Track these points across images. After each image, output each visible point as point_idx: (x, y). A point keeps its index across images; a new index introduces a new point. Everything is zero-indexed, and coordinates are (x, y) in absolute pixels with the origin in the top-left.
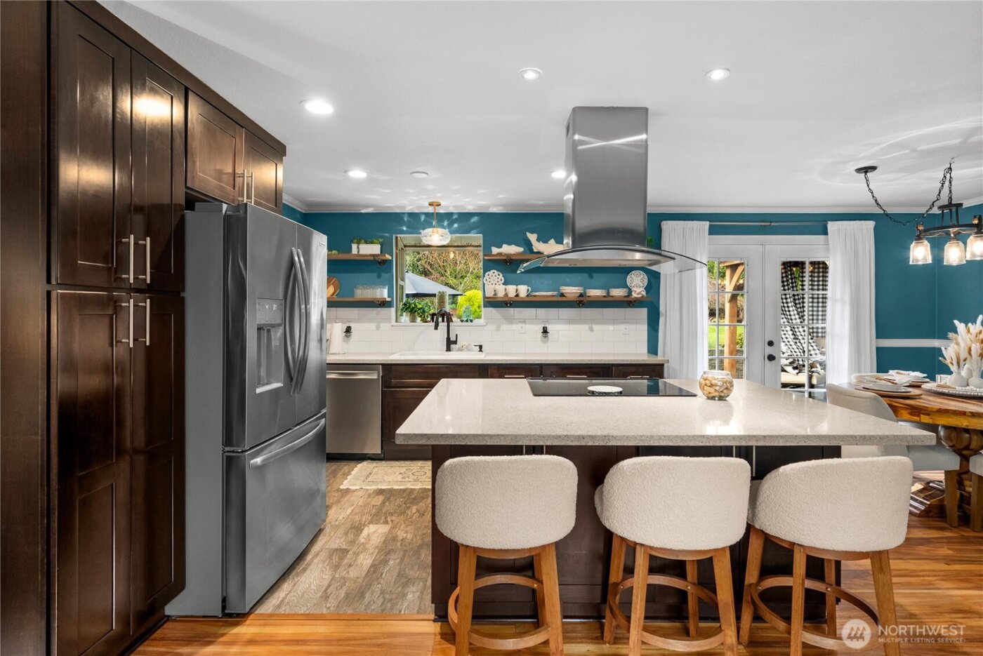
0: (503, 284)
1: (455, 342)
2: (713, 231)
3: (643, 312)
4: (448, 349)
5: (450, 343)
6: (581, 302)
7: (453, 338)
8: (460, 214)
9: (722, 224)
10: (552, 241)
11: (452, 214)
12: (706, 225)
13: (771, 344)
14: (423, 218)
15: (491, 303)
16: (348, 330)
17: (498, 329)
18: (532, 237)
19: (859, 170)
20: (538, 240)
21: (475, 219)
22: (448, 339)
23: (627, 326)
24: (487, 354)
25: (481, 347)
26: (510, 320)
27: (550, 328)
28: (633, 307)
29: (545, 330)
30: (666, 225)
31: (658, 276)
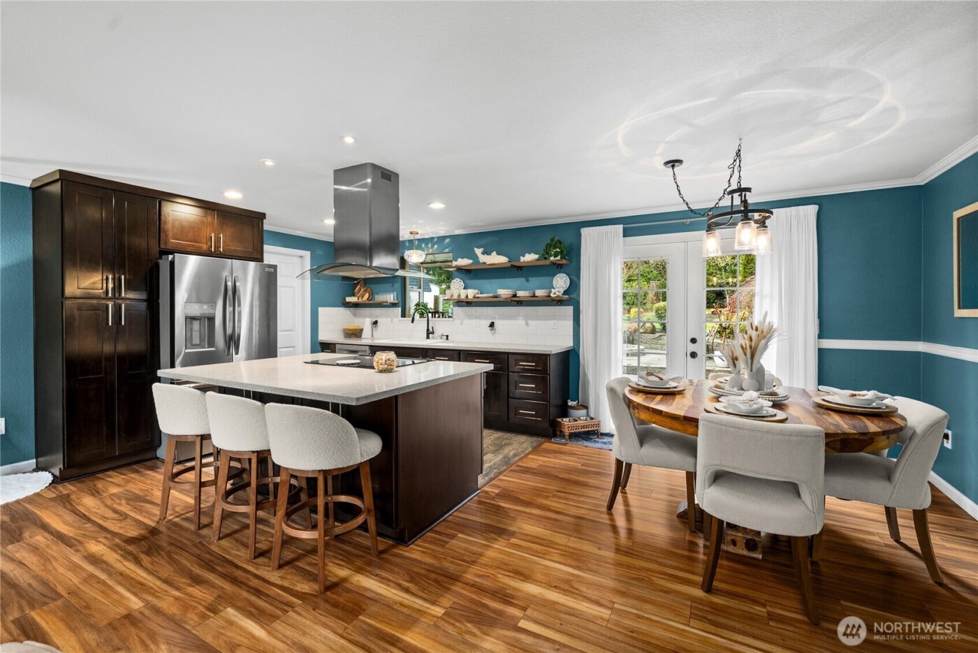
0: (464, 288)
1: (433, 333)
2: (626, 233)
3: (570, 309)
4: (428, 337)
5: (429, 333)
6: (515, 302)
7: (431, 330)
8: (439, 238)
9: (635, 226)
10: (494, 253)
11: (433, 238)
12: (619, 228)
13: (694, 341)
14: (412, 242)
15: (460, 303)
16: (375, 323)
17: (462, 323)
18: (478, 251)
19: (666, 163)
20: (483, 253)
21: (447, 241)
22: (428, 330)
23: (556, 321)
24: (452, 342)
25: (447, 336)
26: (470, 317)
27: (497, 323)
28: (561, 305)
29: (492, 325)
30: (584, 231)
31: (579, 278)
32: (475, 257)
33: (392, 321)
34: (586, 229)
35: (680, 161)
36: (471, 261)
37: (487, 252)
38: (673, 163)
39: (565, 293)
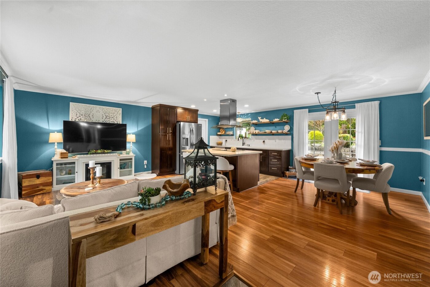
0: (255, 130)
1: (245, 144)
2: (309, 112)
3: (290, 137)
4: (243, 145)
5: (243, 144)
6: (271, 134)
7: (244, 143)
8: (247, 114)
9: (312, 109)
10: (265, 119)
11: (245, 114)
12: (307, 110)
14: (239, 115)
15: (253, 135)
16: (226, 141)
17: (254, 141)
18: (259, 118)
19: (316, 93)
20: (261, 119)
21: (249, 115)
22: (243, 143)
23: (285, 141)
24: (251, 147)
25: (249, 145)
26: (256, 139)
27: (265, 141)
28: (287, 135)
29: (264, 142)
30: (295, 111)
31: (293, 126)
32: (258, 120)
33: (231, 140)
34: (296, 110)
35: (320, 93)
36: (257, 121)
37: (262, 118)
38: (318, 93)
39: (288, 131)
